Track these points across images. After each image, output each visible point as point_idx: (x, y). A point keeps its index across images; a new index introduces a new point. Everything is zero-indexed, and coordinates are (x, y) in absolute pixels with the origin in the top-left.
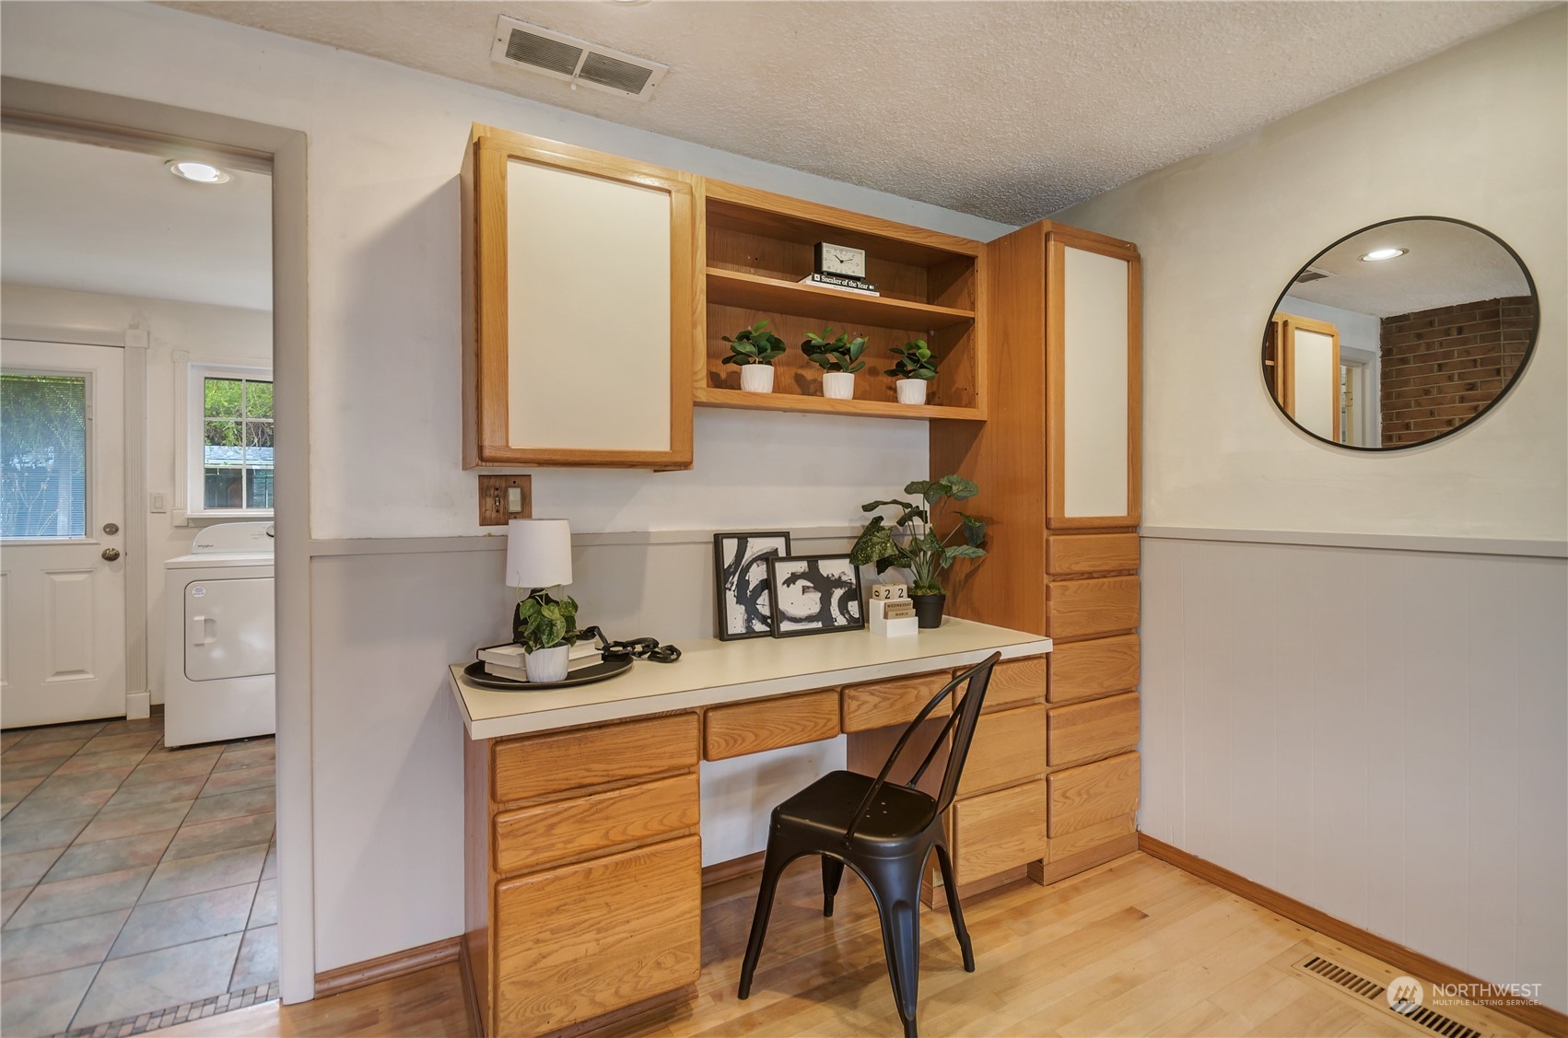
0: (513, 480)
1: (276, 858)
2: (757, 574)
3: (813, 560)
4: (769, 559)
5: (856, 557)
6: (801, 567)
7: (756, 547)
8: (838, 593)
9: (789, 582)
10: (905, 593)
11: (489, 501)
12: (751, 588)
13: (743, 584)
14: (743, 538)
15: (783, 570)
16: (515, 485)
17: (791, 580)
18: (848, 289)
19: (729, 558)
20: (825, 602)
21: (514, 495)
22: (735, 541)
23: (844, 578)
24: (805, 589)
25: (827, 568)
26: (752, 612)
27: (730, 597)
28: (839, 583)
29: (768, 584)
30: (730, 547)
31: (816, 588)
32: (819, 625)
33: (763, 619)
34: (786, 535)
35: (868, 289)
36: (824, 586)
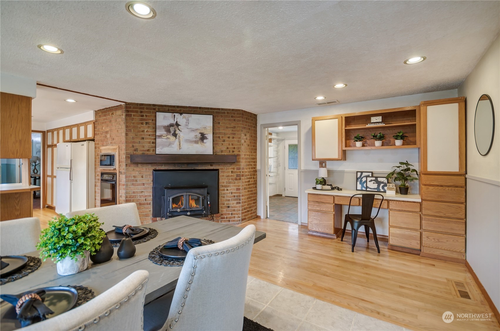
0: (323, 162)
1: (297, 207)
2: (364, 179)
3: (376, 178)
4: (367, 177)
5: (387, 178)
6: (374, 179)
7: (364, 174)
8: (382, 185)
9: (370, 181)
10: (394, 186)
11: (320, 165)
12: (363, 182)
13: (361, 181)
14: (362, 172)
15: (369, 179)
16: (324, 163)
17: (371, 181)
18: (376, 125)
19: (359, 176)
20: (379, 186)
21: (324, 164)
22: (360, 173)
23: (384, 182)
24: (374, 183)
25: (379, 179)
26: (362, 186)
27: (358, 183)
28: (383, 183)
29: (366, 181)
30: (359, 174)
31: (376, 183)
32: (377, 190)
33: (364, 187)
34: (372, 173)
35: (382, 124)
36: (379, 183)
